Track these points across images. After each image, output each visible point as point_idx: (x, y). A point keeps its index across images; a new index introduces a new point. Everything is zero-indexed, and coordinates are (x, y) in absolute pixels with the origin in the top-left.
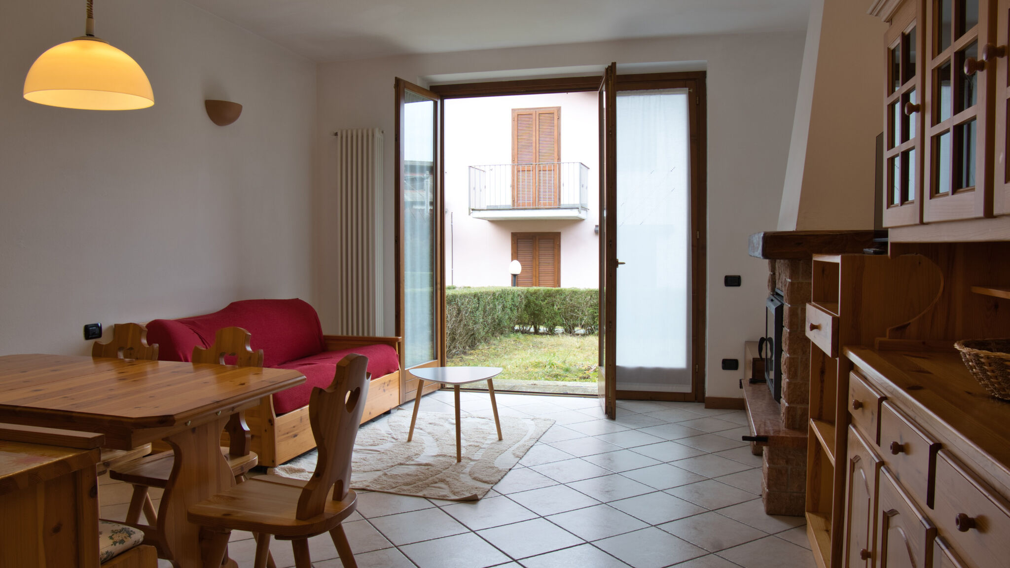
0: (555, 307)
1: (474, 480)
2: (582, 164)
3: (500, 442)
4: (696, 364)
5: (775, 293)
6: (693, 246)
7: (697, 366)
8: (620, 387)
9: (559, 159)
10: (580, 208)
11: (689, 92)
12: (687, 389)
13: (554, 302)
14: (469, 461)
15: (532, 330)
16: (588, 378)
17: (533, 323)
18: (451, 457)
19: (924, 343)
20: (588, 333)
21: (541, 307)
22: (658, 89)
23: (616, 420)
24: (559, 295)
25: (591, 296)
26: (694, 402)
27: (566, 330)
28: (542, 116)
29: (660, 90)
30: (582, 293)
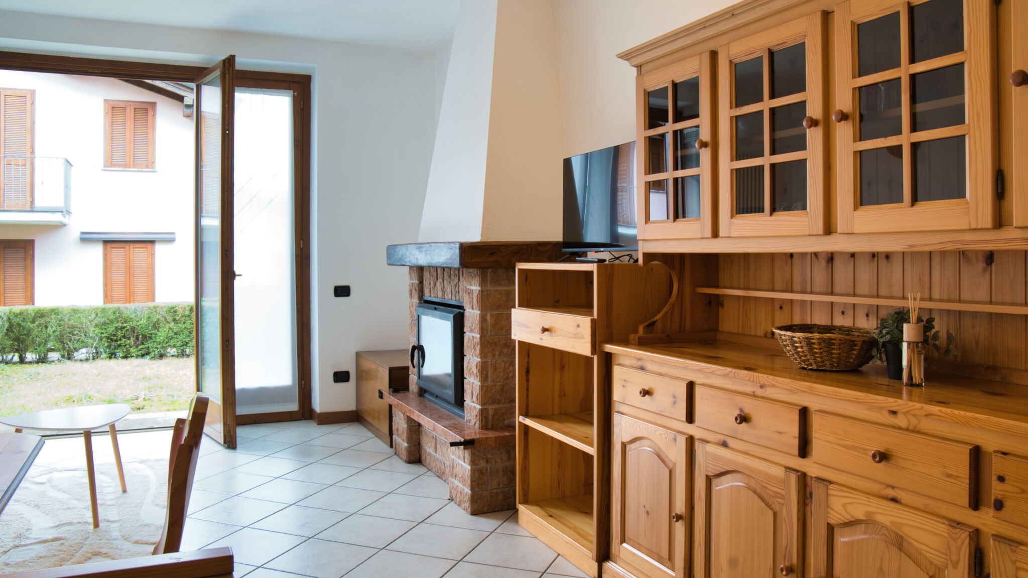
0: (49, 328)
1: (135, 545)
2: (67, 161)
3: (125, 495)
4: (302, 380)
5: (423, 302)
6: (296, 256)
7: (303, 381)
8: (241, 411)
9: (33, 152)
10: (65, 211)
11: (294, 95)
12: (294, 407)
13: (48, 324)
14: (109, 523)
15: (16, 358)
16: (143, 408)
17: (17, 351)
18: (80, 523)
19: (668, 336)
20: (91, 357)
21: (30, 331)
22: (261, 88)
23: (237, 449)
24: (55, 314)
25: (97, 315)
26: (300, 420)
27: (63, 356)
28: (9, 99)
29: (262, 89)
30: (85, 311)
